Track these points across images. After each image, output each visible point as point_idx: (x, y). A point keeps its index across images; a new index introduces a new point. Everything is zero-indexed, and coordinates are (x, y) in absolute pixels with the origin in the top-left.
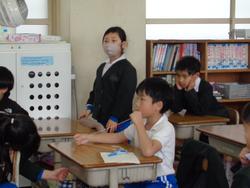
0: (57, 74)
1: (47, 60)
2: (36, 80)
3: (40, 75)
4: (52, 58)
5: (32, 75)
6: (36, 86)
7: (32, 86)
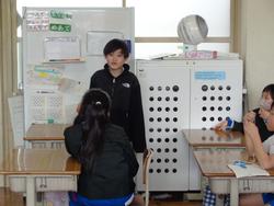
0: (229, 88)
1: (221, 76)
2: (209, 94)
3: (213, 89)
4: (224, 73)
5: (205, 88)
6: (209, 99)
7: (205, 99)
